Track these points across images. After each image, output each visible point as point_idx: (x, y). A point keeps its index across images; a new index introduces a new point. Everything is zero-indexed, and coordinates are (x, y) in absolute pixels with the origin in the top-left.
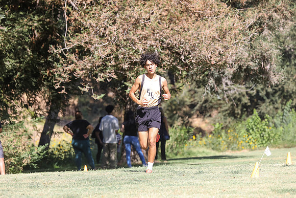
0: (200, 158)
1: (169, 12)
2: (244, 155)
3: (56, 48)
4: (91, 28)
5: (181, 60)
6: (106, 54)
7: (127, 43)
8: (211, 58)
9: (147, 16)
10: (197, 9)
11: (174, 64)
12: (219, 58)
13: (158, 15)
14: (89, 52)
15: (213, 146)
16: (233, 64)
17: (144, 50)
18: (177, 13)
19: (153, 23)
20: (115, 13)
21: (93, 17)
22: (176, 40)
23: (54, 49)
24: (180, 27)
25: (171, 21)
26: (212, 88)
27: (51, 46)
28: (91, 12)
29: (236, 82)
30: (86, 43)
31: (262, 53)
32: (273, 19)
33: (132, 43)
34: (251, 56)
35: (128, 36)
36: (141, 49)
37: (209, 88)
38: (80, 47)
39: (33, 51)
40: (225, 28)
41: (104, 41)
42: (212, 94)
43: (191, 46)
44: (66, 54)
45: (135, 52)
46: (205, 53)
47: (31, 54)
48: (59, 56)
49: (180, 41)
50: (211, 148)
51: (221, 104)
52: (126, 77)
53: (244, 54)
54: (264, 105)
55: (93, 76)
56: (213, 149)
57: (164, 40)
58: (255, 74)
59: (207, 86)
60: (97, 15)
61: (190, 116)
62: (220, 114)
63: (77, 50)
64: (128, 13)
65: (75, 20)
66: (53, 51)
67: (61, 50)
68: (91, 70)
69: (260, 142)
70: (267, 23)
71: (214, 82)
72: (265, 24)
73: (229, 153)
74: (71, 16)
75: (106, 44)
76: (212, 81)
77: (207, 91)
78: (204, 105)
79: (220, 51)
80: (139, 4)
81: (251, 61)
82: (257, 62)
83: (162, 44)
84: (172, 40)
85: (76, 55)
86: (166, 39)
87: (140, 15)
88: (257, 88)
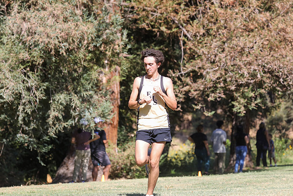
1: (270, 41)
3: (174, 72)
4: (203, 56)
5: (280, 82)
6: (216, 77)
7: (234, 68)
9: (251, 45)
11: (274, 85)
13: (260, 44)
14: (201, 76)
17: (249, 73)
18: (276, 42)
19: (256, 50)
20: (224, 43)
21: (205, 46)
22: (275, 65)
23: (172, 73)
24: (279, 54)
25: (271, 49)
27: (170, 70)
28: (204, 42)
30: (200, 68)
33: (238, 68)
35: (235, 62)
36: (246, 73)
38: (193, 71)
41: (214, 67)
43: (289, 70)
44: (182, 76)
45: (241, 76)
48: (176, 79)
49: (279, 66)
52: (233, 96)
55: (206, 96)
57: (266, 65)
60: (208, 44)
61: (287, 129)
63: (191, 74)
64: (235, 42)
65: (190, 49)
66: (172, 75)
67: (178, 74)
68: (204, 91)
74: (187, 46)
75: (216, 69)
80: (244, 34)
83: (263, 69)
84: (272, 65)
85: (191, 78)
86: (267, 64)
87: (245, 44)
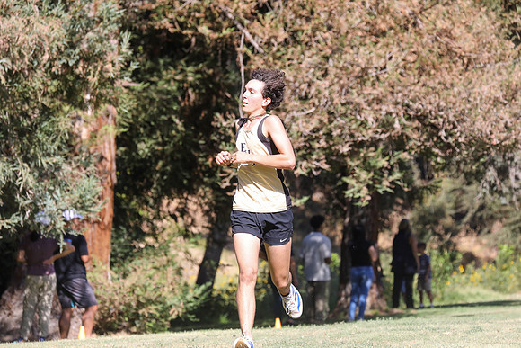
0: (472, 305)
1: (419, 56)
3: (226, 118)
5: (439, 138)
6: (311, 127)
7: (347, 110)
8: (491, 133)
9: (381, 63)
10: (467, 49)
11: (428, 144)
12: (505, 135)
13: (399, 60)
15: (494, 284)
17: (377, 120)
18: (431, 58)
19: (391, 74)
20: (327, 58)
21: (289, 65)
22: (430, 103)
23: (222, 120)
24: (437, 81)
25: (421, 70)
26: (492, 186)
27: (218, 115)
28: (286, 57)
33: (356, 110)
35: (349, 97)
36: (371, 119)
37: (486, 185)
39: (185, 125)
40: (514, 83)
41: (307, 106)
42: (492, 194)
43: (457, 114)
45: (360, 125)
46: (482, 126)
47: (183, 129)
48: (230, 132)
49: (438, 105)
50: (490, 288)
51: (507, 212)
52: (346, 167)
56: (494, 289)
57: (411, 103)
59: (483, 181)
60: (295, 62)
61: (455, 233)
62: (504, 229)
66: (221, 124)
67: (233, 122)
71: (495, 174)
73: (520, 295)
74: (251, 64)
75: (310, 111)
76: (491, 174)
77: (484, 190)
78: (479, 214)
79: (507, 122)
80: (367, 41)
83: (406, 110)
84: (423, 103)
86: (414, 101)
87: (369, 61)
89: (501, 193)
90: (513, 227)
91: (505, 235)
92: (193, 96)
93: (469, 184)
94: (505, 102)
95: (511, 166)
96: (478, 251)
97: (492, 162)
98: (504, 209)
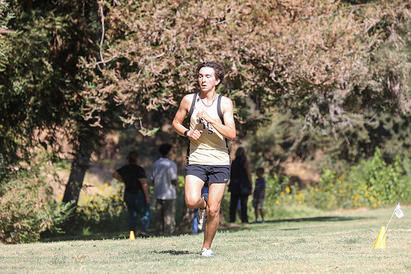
0: (298, 220)
1: (253, 9)
2: (362, 215)
3: (88, 61)
4: (139, 33)
5: (270, 78)
6: (161, 69)
7: (191, 55)
8: (314, 75)
9: (221, 15)
10: (294, 4)
11: (260, 84)
12: (326, 76)
13: (237, 12)
14: (136, 68)
16: (346, 83)
18: (264, 11)
19: (230, 24)
20: (175, 10)
21: (143, 16)
22: (263, 49)
23: (85, 62)
24: (268, 30)
25: (255, 21)
26: (315, 119)
27: (82, 58)
28: (140, 9)
29: (350, 110)
30: (132, 54)
31: (388, 68)
32: (403, 18)
33: (199, 54)
34: (373, 72)
35: (194, 44)
37: (310, 119)
38: (122, 59)
39: (53, 66)
40: (334, 32)
41: (158, 51)
42: (315, 127)
43: (285, 59)
44: (102, 68)
46: (306, 69)
47: (52, 70)
48: (92, 72)
49: (269, 51)
50: (313, 206)
51: (327, 142)
53: (361, 68)
54: (389, 142)
55: (143, 102)
56: (316, 207)
57: (246, 49)
58: (378, 99)
59: (307, 115)
60: (148, 13)
61: (283, 159)
62: (325, 156)
63: (118, 63)
64: (193, 10)
65: (116, 20)
66: (85, 66)
67: (95, 64)
68: (139, 94)
69: (385, 197)
70: (395, 25)
71: (318, 110)
72: (393, 25)
73: (339, 213)
74: (110, 15)
75: (161, 55)
76: (314, 109)
77: (308, 123)
78: (304, 144)
79: (327, 66)
81: (373, 79)
82: (380, 80)
83: (242, 55)
84: (257, 49)
85: (118, 71)
86: (248, 47)
87: (211, 13)
88: (380, 118)
89: (322, 126)
90: (333, 155)
91: (326, 162)
92: (60, 42)
93: (296, 117)
94: (326, 48)
95: (331, 103)
96: (303, 175)
97: (315, 99)
98: (325, 139)
